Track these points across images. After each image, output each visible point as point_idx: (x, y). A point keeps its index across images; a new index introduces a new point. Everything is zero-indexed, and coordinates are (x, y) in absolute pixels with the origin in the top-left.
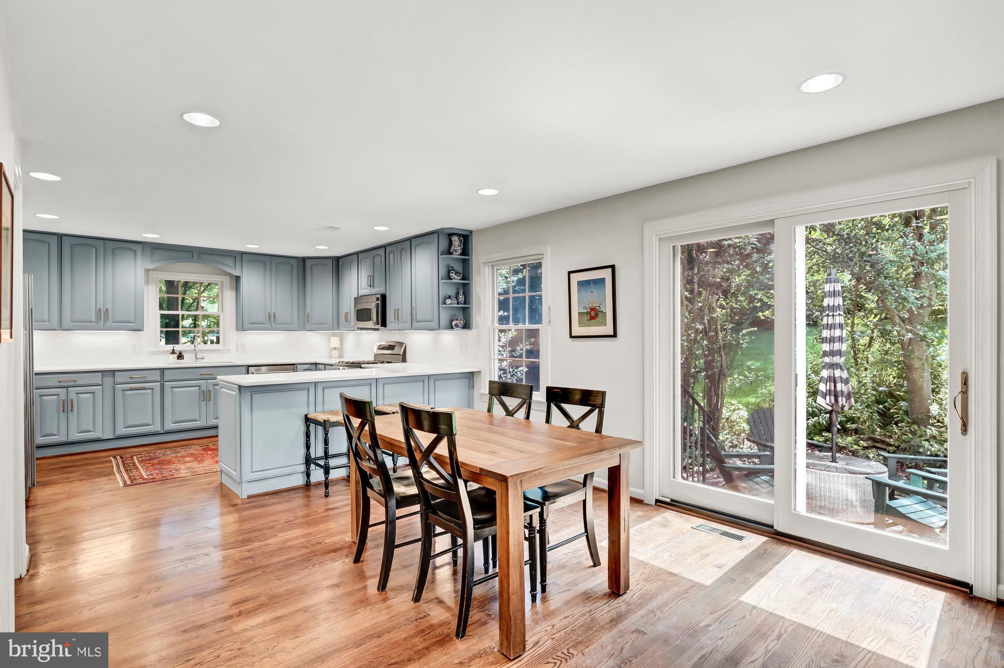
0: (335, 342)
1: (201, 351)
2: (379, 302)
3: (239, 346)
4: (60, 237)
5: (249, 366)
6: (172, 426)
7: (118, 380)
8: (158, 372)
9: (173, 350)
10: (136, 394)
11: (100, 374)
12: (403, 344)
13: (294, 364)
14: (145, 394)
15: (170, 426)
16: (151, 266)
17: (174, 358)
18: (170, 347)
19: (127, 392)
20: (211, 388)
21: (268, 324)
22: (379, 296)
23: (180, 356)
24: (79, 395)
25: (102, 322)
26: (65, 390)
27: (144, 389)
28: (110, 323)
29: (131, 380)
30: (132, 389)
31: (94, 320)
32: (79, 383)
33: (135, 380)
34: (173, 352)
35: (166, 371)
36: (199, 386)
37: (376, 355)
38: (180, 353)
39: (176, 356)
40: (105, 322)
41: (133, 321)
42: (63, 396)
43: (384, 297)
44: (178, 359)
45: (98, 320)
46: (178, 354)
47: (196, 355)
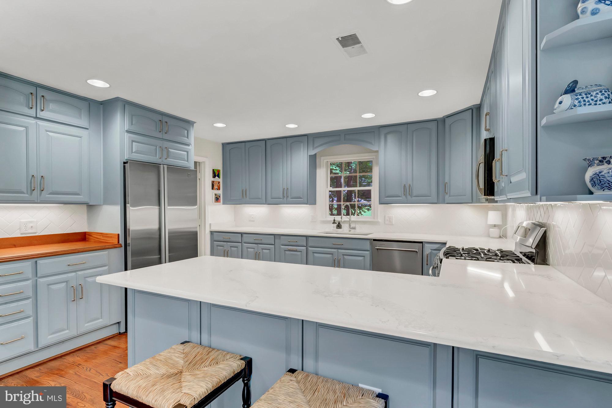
0: (494, 217)
1: (353, 222)
4: (265, 140)
5: (374, 240)
7: (282, 242)
8: (305, 238)
9: (334, 220)
10: (292, 254)
11: (274, 237)
13: (421, 242)
17: (333, 227)
18: (332, 218)
19: (287, 252)
20: (341, 257)
21: (404, 197)
23: (339, 226)
24: (263, 250)
25: (285, 199)
26: (256, 245)
27: (296, 251)
28: (289, 199)
29: (288, 243)
30: (289, 250)
31: (281, 197)
32: (264, 242)
33: (292, 243)
34: (334, 222)
36: (332, 254)
38: (339, 223)
39: (335, 225)
40: (287, 199)
41: (302, 197)
42: (256, 250)
44: (337, 228)
45: (284, 197)
46: (337, 224)
47: (350, 225)
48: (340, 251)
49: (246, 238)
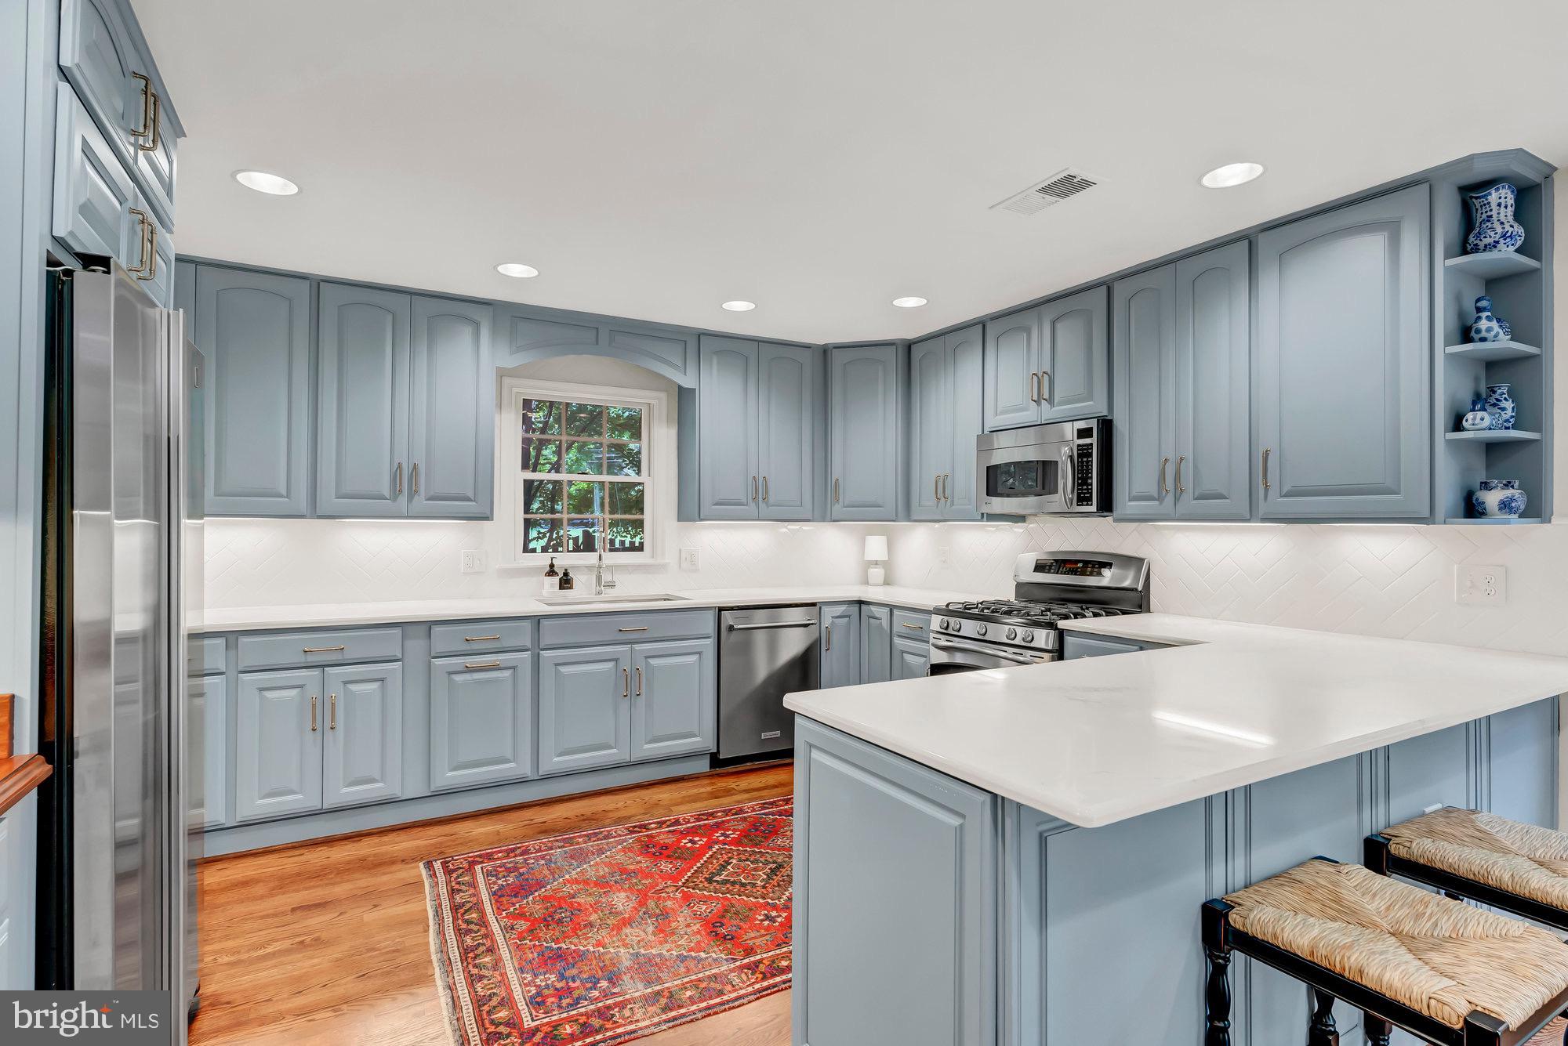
0: (876, 547)
1: (612, 568)
2: (1093, 440)
3: (683, 555)
4: (317, 285)
5: (721, 609)
6: (559, 762)
7: (439, 646)
8: (527, 624)
9: (552, 566)
10: (478, 682)
11: (397, 631)
12: (1142, 560)
13: (813, 605)
14: (496, 681)
15: (554, 762)
16: (510, 361)
17: (552, 585)
18: (543, 560)
19: (458, 678)
20: (641, 666)
21: (753, 505)
22: (1093, 424)
23: (566, 582)
24: (349, 686)
25: (403, 499)
26: (316, 672)
27: (496, 668)
28: (421, 501)
29: (465, 647)
30: (469, 670)
31: (386, 492)
32: (349, 655)
33: (476, 646)
34: (552, 572)
35: (544, 622)
36: (616, 660)
37: (1020, 586)
38: (566, 574)
39: (556, 580)
40: (410, 499)
41: (471, 494)
42: (313, 691)
43: (1106, 427)
44: (561, 588)
45: (396, 492)
46: (561, 575)
47: (599, 578)
48: (637, 647)
49: (251, 652)
